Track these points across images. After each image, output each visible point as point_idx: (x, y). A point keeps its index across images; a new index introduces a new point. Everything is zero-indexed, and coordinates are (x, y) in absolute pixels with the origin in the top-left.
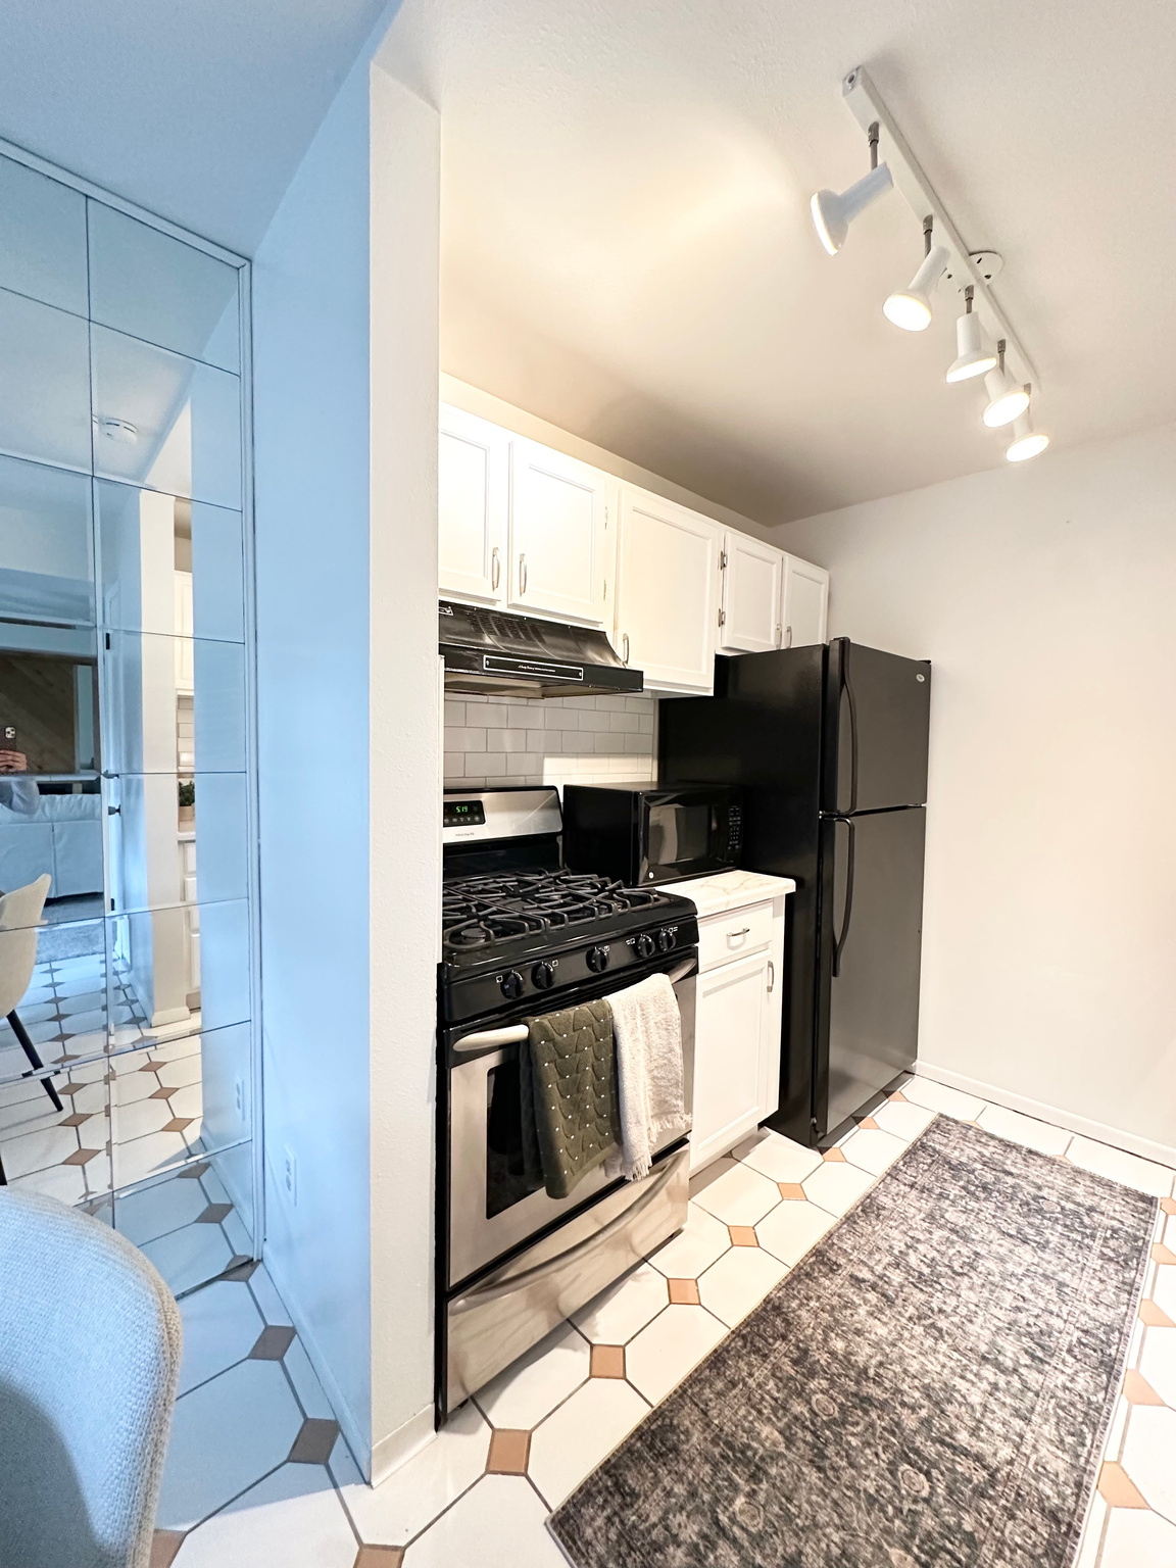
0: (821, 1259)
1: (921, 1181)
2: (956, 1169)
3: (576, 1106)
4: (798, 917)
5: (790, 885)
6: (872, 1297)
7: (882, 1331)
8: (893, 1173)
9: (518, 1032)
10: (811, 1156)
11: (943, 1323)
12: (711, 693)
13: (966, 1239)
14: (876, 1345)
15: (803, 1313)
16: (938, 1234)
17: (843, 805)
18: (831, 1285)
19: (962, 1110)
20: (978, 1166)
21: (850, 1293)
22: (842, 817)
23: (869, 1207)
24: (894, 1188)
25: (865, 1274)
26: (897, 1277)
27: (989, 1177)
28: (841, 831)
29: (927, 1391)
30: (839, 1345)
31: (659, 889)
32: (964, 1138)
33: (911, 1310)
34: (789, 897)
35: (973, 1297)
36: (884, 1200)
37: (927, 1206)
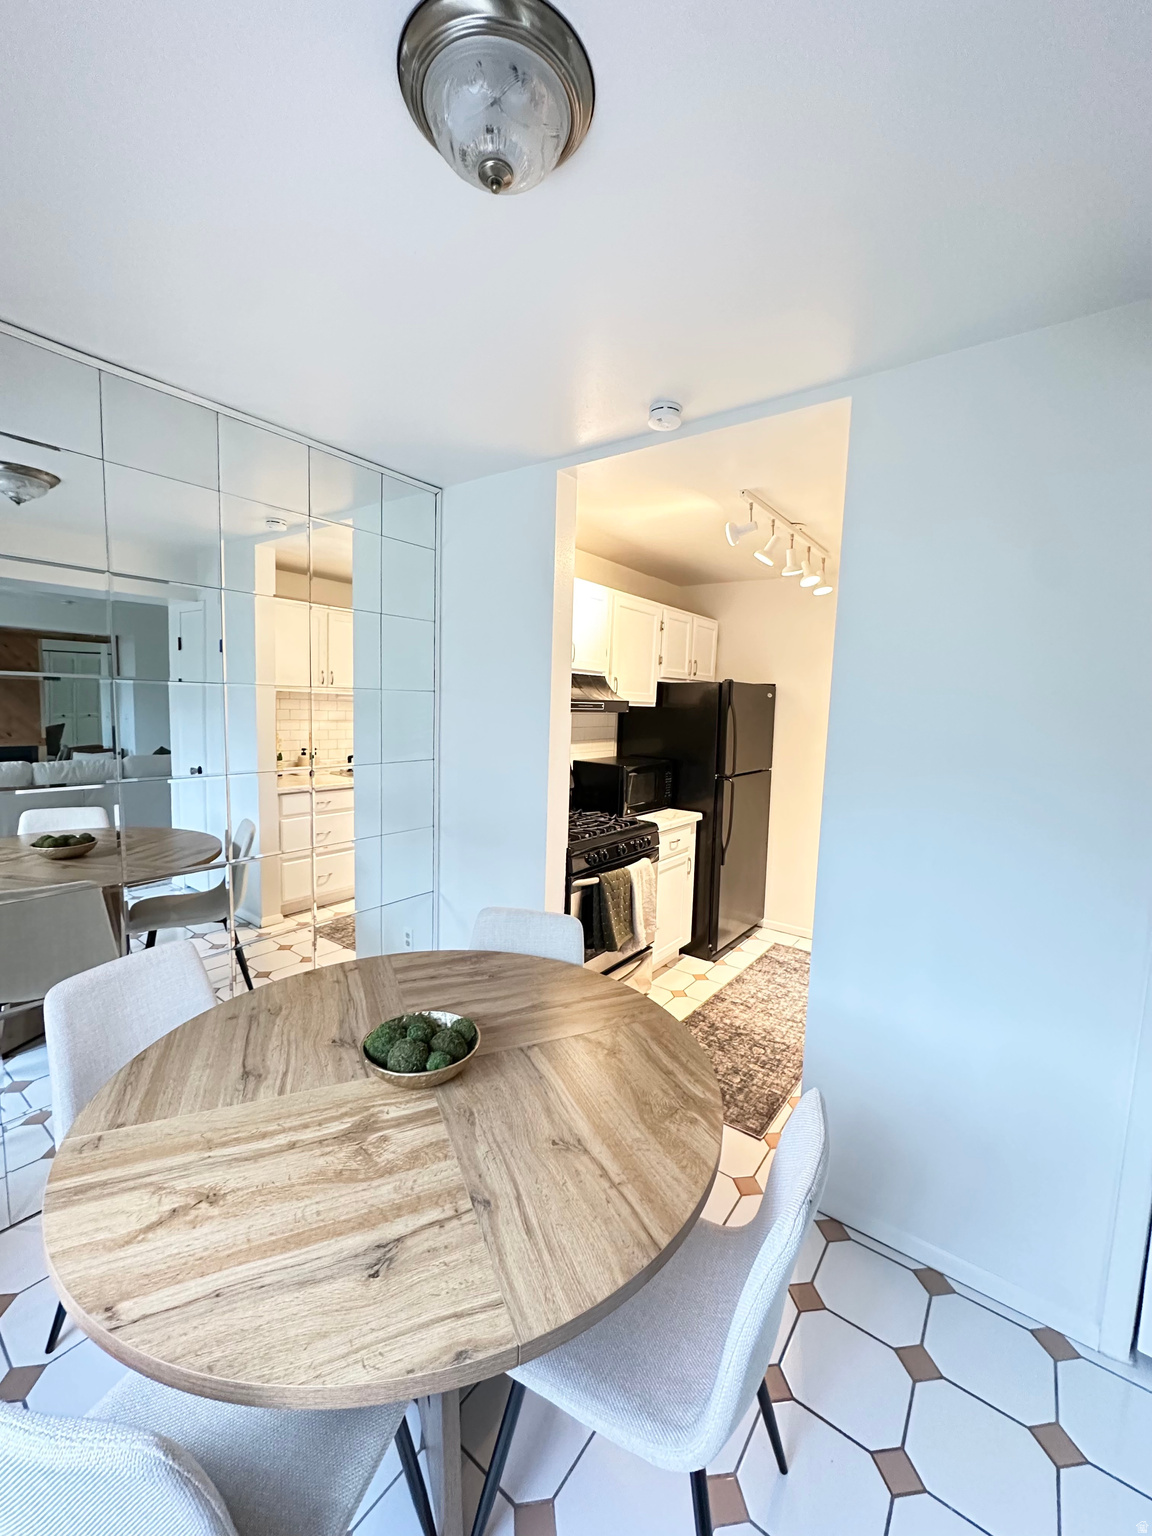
0: (718, 998)
1: (764, 969)
2: (781, 964)
3: (618, 914)
4: (703, 834)
5: (699, 816)
6: (742, 1007)
7: (746, 1016)
8: (751, 967)
9: (594, 880)
10: (709, 964)
11: (772, 1012)
12: (654, 705)
13: (785, 987)
14: (744, 1020)
15: (711, 1014)
16: (771, 986)
17: (728, 772)
18: (722, 1006)
19: (787, 941)
20: (793, 962)
21: (732, 1007)
22: (728, 778)
23: (739, 980)
24: (751, 972)
25: (737, 1001)
26: (752, 1001)
27: (797, 965)
28: (727, 785)
29: (765, 1030)
30: (728, 1022)
31: (639, 818)
32: (787, 952)
33: (758, 1010)
34: (698, 823)
35: (786, 1004)
36: (745, 977)
37: (767, 977)
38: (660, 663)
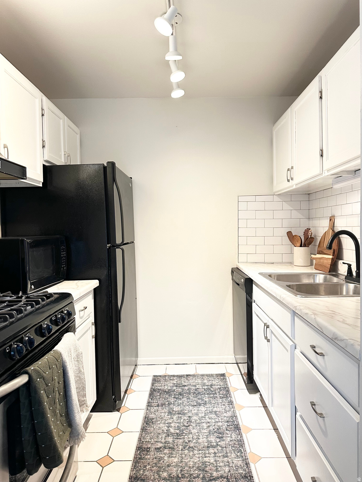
0: (142, 450)
1: (160, 402)
2: (168, 392)
5: (95, 283)
6: (166, 451)
7: (176, 460)
8: (149, 405)
9: (22, 380)
10: (115, 414)
11: (192, 445)
13: (184, 414)
14: (177, 466)
15: (147, 473)
16: (175, 417)
17: (118, 241)
18: (150, 457)
19: (160, 371)
20: (175, 388)
21: (159, 455)
22: (118, 246)
23: (148, 421)
24: (153, 410)
25: (160, 445)
26: (170, 439)
27: (180, 390)
29: (199, 468)
30: (165, 474)
32: (166, 380)
33: (181, 447)
35: (195, 431)
36: (152, 416)
37: (166, 410)
38: (44, 147)
